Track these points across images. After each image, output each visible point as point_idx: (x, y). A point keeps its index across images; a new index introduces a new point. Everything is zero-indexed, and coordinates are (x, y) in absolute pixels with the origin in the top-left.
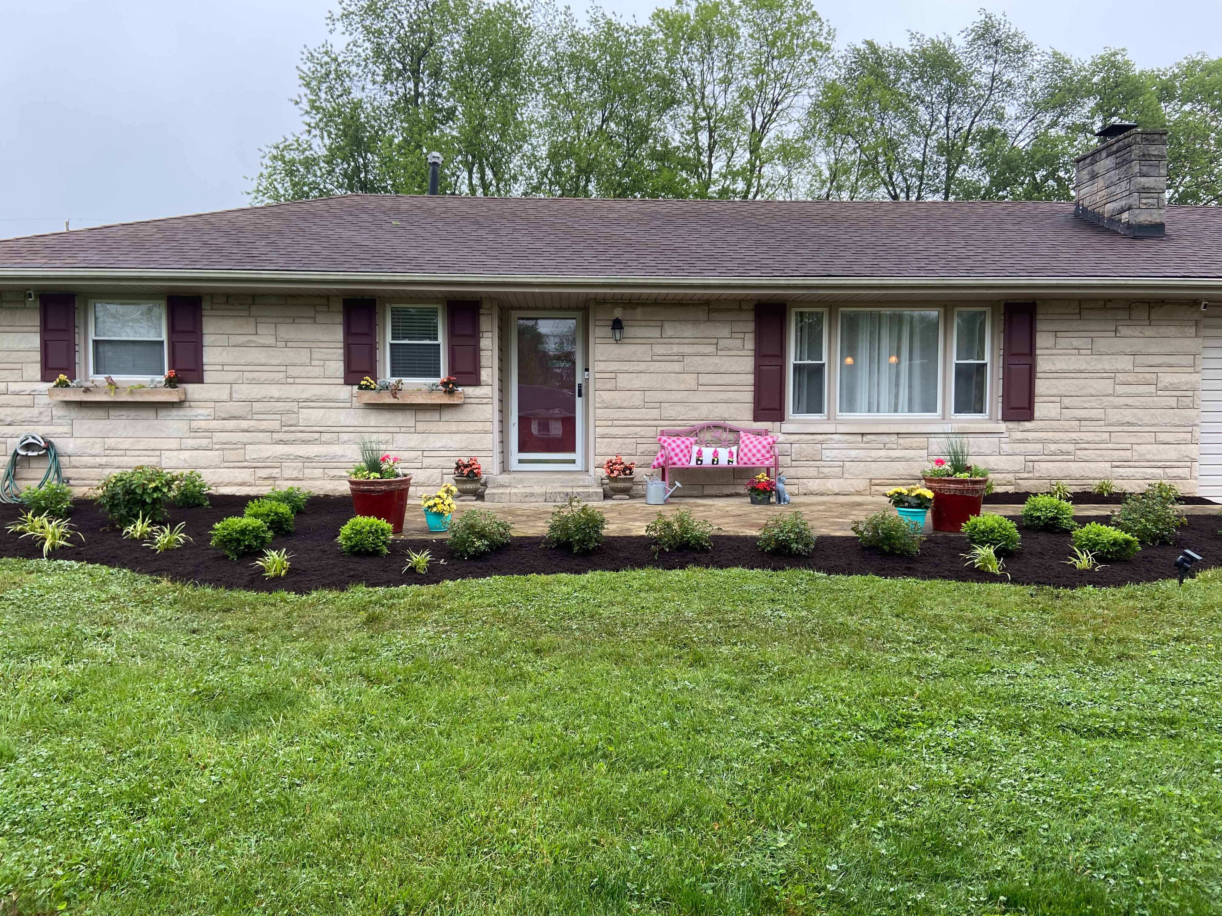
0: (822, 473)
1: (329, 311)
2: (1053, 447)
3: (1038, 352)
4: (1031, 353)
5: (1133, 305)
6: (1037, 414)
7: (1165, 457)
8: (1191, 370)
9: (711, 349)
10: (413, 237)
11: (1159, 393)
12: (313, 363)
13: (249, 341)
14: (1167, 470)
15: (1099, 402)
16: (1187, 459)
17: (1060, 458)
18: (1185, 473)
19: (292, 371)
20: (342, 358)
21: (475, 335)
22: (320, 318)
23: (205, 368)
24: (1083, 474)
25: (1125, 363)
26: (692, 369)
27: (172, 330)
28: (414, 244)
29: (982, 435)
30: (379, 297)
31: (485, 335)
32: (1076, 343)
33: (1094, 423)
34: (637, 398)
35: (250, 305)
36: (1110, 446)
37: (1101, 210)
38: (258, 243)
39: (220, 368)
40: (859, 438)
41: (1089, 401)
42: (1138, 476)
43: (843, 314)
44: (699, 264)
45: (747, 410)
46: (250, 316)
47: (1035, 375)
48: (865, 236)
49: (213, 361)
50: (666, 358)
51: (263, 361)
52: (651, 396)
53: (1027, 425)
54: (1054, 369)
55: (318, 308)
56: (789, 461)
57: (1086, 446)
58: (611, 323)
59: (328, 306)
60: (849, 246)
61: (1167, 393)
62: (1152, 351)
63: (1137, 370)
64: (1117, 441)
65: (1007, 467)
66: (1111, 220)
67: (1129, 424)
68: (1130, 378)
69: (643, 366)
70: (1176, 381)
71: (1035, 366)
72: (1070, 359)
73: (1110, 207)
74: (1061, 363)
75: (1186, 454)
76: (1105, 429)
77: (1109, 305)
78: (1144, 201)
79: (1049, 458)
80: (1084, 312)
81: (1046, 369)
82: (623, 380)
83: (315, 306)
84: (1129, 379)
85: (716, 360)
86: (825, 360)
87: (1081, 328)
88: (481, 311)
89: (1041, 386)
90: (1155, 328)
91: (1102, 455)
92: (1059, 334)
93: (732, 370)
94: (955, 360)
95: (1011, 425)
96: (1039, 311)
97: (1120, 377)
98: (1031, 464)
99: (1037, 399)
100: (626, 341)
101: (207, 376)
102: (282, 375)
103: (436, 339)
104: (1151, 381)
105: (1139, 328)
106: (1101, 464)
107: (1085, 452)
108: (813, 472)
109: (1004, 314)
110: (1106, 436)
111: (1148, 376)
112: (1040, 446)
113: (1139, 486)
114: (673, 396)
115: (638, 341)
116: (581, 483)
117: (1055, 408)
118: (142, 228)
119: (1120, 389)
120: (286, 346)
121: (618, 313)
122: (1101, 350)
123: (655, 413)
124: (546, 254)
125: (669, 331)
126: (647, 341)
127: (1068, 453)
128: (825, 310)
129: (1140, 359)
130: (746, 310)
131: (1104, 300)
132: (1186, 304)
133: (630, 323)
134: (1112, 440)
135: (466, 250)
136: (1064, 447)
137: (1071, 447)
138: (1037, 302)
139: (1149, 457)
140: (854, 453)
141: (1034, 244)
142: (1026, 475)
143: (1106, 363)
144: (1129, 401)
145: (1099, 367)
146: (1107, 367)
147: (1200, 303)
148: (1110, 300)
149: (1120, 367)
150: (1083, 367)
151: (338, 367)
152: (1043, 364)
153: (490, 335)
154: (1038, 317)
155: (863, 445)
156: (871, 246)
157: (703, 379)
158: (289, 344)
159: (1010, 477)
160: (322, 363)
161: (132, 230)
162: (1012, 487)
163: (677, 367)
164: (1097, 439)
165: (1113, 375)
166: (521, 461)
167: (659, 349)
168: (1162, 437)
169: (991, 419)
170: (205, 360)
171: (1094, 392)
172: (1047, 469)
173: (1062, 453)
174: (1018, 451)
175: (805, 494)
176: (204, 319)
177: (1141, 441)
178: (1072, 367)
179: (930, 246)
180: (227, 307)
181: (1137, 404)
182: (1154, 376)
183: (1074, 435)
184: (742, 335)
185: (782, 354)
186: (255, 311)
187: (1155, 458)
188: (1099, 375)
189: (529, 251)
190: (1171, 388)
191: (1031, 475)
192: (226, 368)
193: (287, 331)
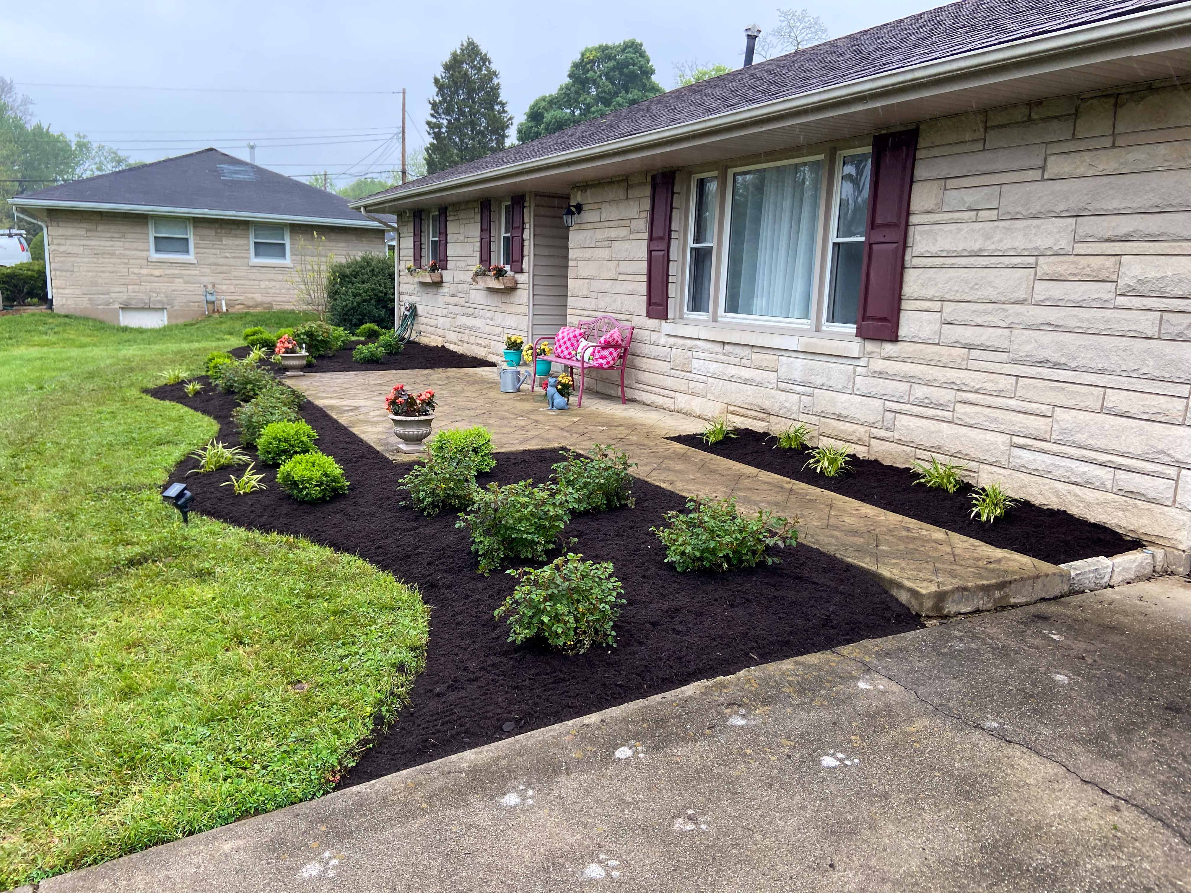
0: (690, 388)
2: (920, 392)
3: (915, 219)
5: (1084, 106)
6: (903, 332)
7: (1114, 445)
11: (1122, 301)
14: (1121, 475)
15: (1002, 315)
16: (1166, 459)
17: (930, 412)
19: (468, 261)
20: (480, 250)
21: (522, 226)
23: (448, 259)
24: (961, 448)
25: (1058, 234)
26: (615, 256)
29: (834, 359)
31: (526, 226)
32: (970, 197)
33: (991, 356)
34: (586, 287)
36: (1013, 403)
39: (451, 258)
40: (718, 348)
41: (985, 313)
42: (1058, 473)
45: (642, 304)
46: (458, 219)
50: (602, 244)
52: (593, 285)
53: (889, 348)
54: (935, 250)
56: (668, 369)
57: (973, 397)
61: (1136, 302)
62: (1114, 204)
63: (1080, 248)
64: (1029, 395)
65: (860, 416)
68: (1062, 267)
69: (590, 253)
70: (1152, 274)
72: (960, 230)
75: (1160, 447)
76: (1008, 368)
79: (914, 409)
80: (994, 134)
81: (923, 250)
82: (580, 268)
85: (629, 245)
86: (714, 241)
87: (986, 167)
88: (525, 204)
89: (912, 282)
90: (1122, 153)
91: (995, 420)
92: (950, 183)
93: (637, 257)
94: (833, 238)
95: (870, 346)
96: (922, 143)
97: (1045, 265)
98: (891, 416)
99: (905, 305)
100: (583, 226)
101: (448, 265)
102: (464, 264)
104: (1104, 274)
106: (990, 437)
107: (970, 409)
108: (684, 385)
109: (872, 156)
110: (1005, 383)
111: (1096, 262)
112: (905, 386)
113: (1058, 496)
114: (604, 286)
115: (589, 226)
117: (930, 322)
119: (1043, 290)
121: (579, 196)
122: (1010, 209)
123: (594, 303)
125: (604, 214)
126: (593, 226)
127: (944, 407)
128: (718, 174)
129: (1088, 226)
133: (586, 207)
134: (1019, 393)
136: (938, 394)
137: (946, 396)
138: (921, 127)
139: (1081, 438)
142: (882, 433)
143: (1020, 236)
145: (1007, 244)
146: (1023, 243)
148: (1039, 103)
149: (1042, 242)
150: (981, 244)
152: (920, 241)
153: (528, 226)
157: (621, 267)
158: (468, 240)
159: (861, 431)
162: (865, 449)
164: (989, 386)
165: (1032, 260)
167: (598, 234)
168: (1114, 399)
171: (994, 295)
172: (912, 430)
173: (935, 404)
174: (875, 392)
177: (1071, 403)
178: (960, 246)
180: (453, 213)
181: (1073, 323)
182: (1110, 262)
183: (952, 375)
184: (645, 214)
185: (665, 236)
186: (460, 215)
187: (1096, 443)
188: (1006, 261)
190: (1145, 289)
191: (889, 434)
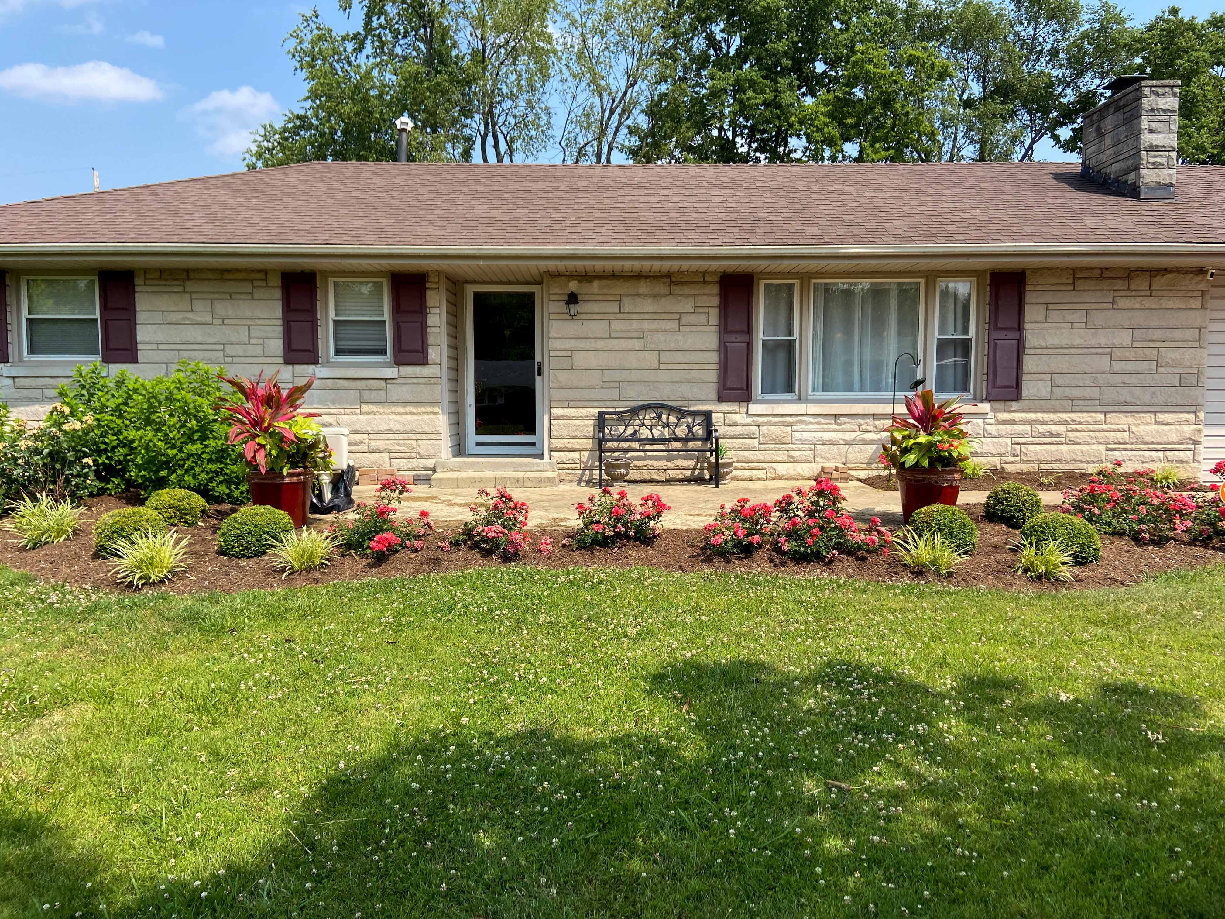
0: (792, 457)
1: (267, 286)
2: (1042, 428)
3: (1027, 326)
4: (1020, 327)
5: (1132, 274)
6: (1025, 393)
7: (1165, 439)
8: (1196, 344)
9: (674, 325)
10: (362, 206)
11: (1160, 369)
12: (252, 341)
13: (184, 319)
14: (1168, 453)
15: (1094, 380)
16: (1190, 441)
17: (1050, 440)
18: (1187, 456)
19: (229, 350)
20: (281, 336)
21: (422, 310)
22: (258, 294)
23: (140, 347)
24: (1075, 457)
25: (1124, 338)
26: (652, 346)
27: (104, 308)
28: (361, 214)
30: (320, 271)
31: (433, 311)
32: (1070, 317)
33: (1087, 403)
34: (594, 378)
35: (184, 280)
36: (1105, 427)
37: (1108, 171)
38: (197, 215)
39: (154, 346)
40: (831, 420)
41: (1083, 379)
42: (1135, 460)
43: (816, 287)
44: (658, 232)
45: (711, 390)
46: (184, 292)
47: (1023, 352)
48: (846, 202)
49: (147, 339)
50: (626, 335)
51: (199, 339)
52: (608, 376)
53: (1015, 405)
54: (1044, 344)
55: (256, 283)
56: (757, 444)
57: (1078, 427)
58: (566, 297)
59: (266, 280)
60: (827, 212)
61: (1169, 370)
62: (1153, 324)
63: (1136, 345)
64: (1113, 422)
65: (992, 450)
66: (1117, 180)
67: (1126, 404)
69: (600, 344)
70: (1178, 356)
71: (1024, 342)
72: (1061, 333)
73: (1116, 167)
74: (1053, 338)
75: (1188, 436)
76: (1100, 408)
77: (1106, 274)
78: (1152, 160)
79: (1037, 440)
80: (1078, 282)
81: (1036, 344)
82: (580, 359)
83: (252, 281)
84: (1127, 354)
85: (679, 337)
86: (796, 335)
87: (1075, 300)
88: (428, 285)
89: (1029, 363)
90: (1156, 299)
91: (1095, 438)
92: (1051, 307)
93: (696, 348)
94: (936, 335)
95: (996, 405)
96: (1029, 281)
97: (1118, 353)
98: (1018, 447)
99: (1025, 378)
100: (582, 316)
101: (141, 356)
102: (219, 354)
103: (383, 315)
104: (1152, 357)
105: (1139, 300)
106: (1094, 447)
107: (1078, 434)
108: (782, 455)
109: (991, 285)
110: (1100, 416)
111: (1148, 352)
112: (1028, 427)
114: (635, 376)
115: (595, 316)
116: (535, 468)
117: (1043, 387)
118: (83, 200)
119: (1117, 366)
120: (223, 324)
121: (573, 286)
122: (1094, 323)
123: (615, 394)
124: (500, 224)
125: (628, 305)
126: (604, 316)
127: (1058, 435)
128: (796, 282)
129: (1139, 333)
130: (712, 282)
131: (1101, 269)
132: (1192, 272)
133: (586, 297)
134: (1108, 421)
135: (414, 220)
136: (1054, 428)
137: (1062, 429)
138: (1028, 272)
139: (1147, 439)
140: (827, 436)
141: (1029, 207)
142: (1012, 459)
143: (1103, 339)
144: (1126, 378)
145: (1093, 342)
146: (1103, 342)
147: (1207, 272)
148: (1106, 269)
149: (1117, 341)
150: (1077, 342)
151: (277, 345)
152: (1032, 339)
153: (437, 311)
154: (1028, 288)
155: (835, 427)
156: (850, 212)
157: (665, 357)
158: (226, 321)
159: (996, 461)
160: (261, 341)
161: (72, 202)
163: (636, 344)
164: (1090, 420)
165: (1109, 350)
166: (478, 444)
167: (618, 325)
168: (1162, 417)
169: (975, 398)
170: (139, 339)
171: (1088, 370)
172: (1036, 453)
173: (1051, 435)
174: (1003, 433)
175: (773, 479)
176: (137, 295)
177: (1139, 422)
178: (1064, 342)
179: (914, 211)
180: (163, 283)
181: (1136, 382)
182: (1155, 351)
183: (1065, 416)
184: (706, 310)
185: (749, 330)
186: (190, 286)
187: (1155, 440)
188: (1093, 351)
189: (481, 220)
190: (1173, 364)
191: (1018, 458)
192: (160, 347)
193: (223, 308)
